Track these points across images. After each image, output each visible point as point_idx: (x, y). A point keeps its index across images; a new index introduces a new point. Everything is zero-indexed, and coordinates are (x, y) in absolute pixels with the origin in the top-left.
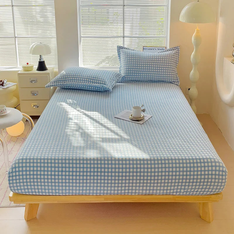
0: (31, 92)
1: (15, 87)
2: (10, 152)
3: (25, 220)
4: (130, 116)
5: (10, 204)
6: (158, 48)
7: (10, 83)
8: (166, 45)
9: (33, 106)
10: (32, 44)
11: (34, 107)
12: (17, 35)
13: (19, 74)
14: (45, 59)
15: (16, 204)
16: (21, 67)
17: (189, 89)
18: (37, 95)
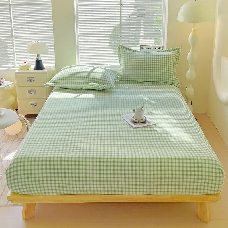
0: (28, 91)
1: (12, 86)
2: (8, 151)
3: (23, 219)
4: (132, 118)
5: (8, 203)
6: (156, 47)
7: (8, 82)
8: (164, 44)
10: (29, 43)
12: (14, 34)
13: (16, 73)
14: (42, 58)
15: (13, 204)
16: (19, 66)
17: (186, 88)
18: (34, 93)
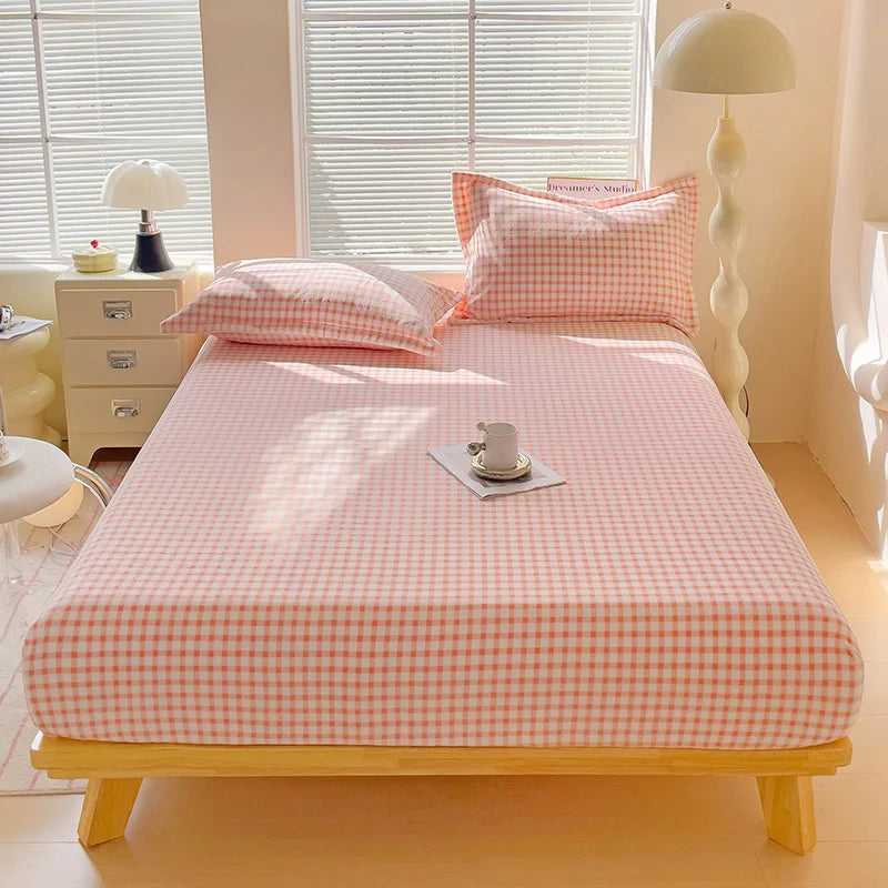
0: (108, 356)
1: (43, 336)
2: (29, 587)
3: (82, 842)
5: (34, 781)
6: (608, 184)
7: (26, 319)
8: (639, 172)
9: (114, 408)
10: (112, 168)
11: (120, 414)
12: (53, 132)
13: (60, 285)
16: (70, 256)
18: (132, 365)
